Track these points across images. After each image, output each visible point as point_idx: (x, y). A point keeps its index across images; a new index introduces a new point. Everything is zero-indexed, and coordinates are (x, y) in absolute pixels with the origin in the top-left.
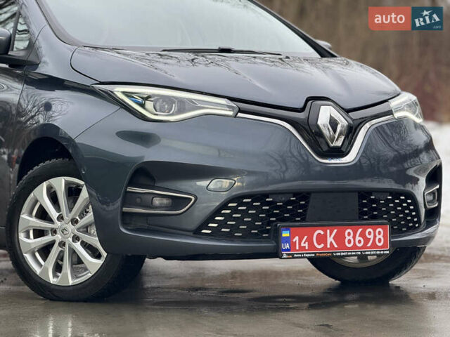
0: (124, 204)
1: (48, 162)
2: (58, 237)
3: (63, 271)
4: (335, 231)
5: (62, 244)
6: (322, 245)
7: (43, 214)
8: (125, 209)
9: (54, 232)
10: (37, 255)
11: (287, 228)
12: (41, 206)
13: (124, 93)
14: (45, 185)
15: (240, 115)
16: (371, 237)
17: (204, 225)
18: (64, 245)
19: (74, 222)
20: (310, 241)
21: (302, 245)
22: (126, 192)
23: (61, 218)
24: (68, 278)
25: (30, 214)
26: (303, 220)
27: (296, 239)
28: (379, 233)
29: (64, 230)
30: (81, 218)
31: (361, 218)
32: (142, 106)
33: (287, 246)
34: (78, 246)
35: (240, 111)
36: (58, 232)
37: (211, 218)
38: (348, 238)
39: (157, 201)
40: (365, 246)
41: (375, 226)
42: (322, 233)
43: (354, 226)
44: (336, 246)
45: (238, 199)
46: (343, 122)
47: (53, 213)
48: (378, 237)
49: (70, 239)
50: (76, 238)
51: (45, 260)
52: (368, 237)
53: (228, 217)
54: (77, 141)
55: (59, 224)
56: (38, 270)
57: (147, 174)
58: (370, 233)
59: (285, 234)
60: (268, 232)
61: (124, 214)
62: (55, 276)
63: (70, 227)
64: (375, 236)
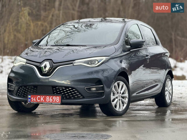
4: (43, 97)
6: (39, 100)
11: (30, 95)
15: (26, 64)
21: (34, 100)
27: (32, 98)
31: (54, 94)
33: (30, 100)
37: (17, 92)
38: (47, 99)
41: (57, 96)
43: (50, 96)
44: (43, 101)
45: (21, 87)
46: (48, 66)
48: (57, 99)
52: (54, 99)
59: (29, 97)
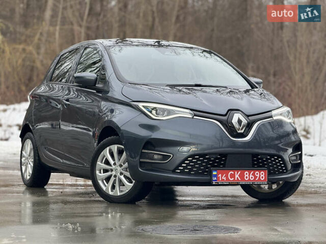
0: (141, 157)
1: (109, 138)
2: (114, 173)
3: (115, 189)
4: (239, 172)
5: (115, 176)
6: (233, 179)
7: (107, 163)
8: (141, 160)
9: (112, 170)
10: (104, 181)
11: (215, 170)
12: (106, 159)
13: (143, 106)
14: (108, 149)
15: (195, 117)
16: (258, 175)
17: (177, 168)
18: (116, 177)
19: (121, 166)
20: (227, 176)
21: (223, 178)
22: (142, 152)
23: (115, 164)
24: (118, 192)
25: (102, 162)
26: (224, 166)
27: (220, 175)
28: (262, 174)
29: (116, 170)
30: (124, 164)
31: (253, 167)
32: (151, 112)
33: (215, 179)
34: (122, 177)
35: (195, 115)
36: (114, 170)
37: (180, 165)
38: (246, 176)
39: (156, 157)
40: (255, 180)
41: (260, 171)
42: (233, 173)
43: (249, 170)
44: (240, 179)
45: (193, 156)
46: (244, 121)
47: (112, 162)
48: (261, 176)
49: (119, 174)
50: (121, 174)
51: (107, 183)
53: (188, 165)
54: (122, 128)
55: (114, 166)
56: (104, 188)
57: (151, 144)
58: (257, 174)
59: (215, 173)
60: (207, 172)
61: (141, 163)
62: (112, 191)
63: (119, 168)
64: (260, 175)
